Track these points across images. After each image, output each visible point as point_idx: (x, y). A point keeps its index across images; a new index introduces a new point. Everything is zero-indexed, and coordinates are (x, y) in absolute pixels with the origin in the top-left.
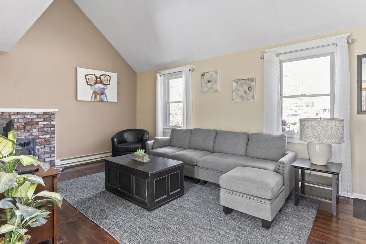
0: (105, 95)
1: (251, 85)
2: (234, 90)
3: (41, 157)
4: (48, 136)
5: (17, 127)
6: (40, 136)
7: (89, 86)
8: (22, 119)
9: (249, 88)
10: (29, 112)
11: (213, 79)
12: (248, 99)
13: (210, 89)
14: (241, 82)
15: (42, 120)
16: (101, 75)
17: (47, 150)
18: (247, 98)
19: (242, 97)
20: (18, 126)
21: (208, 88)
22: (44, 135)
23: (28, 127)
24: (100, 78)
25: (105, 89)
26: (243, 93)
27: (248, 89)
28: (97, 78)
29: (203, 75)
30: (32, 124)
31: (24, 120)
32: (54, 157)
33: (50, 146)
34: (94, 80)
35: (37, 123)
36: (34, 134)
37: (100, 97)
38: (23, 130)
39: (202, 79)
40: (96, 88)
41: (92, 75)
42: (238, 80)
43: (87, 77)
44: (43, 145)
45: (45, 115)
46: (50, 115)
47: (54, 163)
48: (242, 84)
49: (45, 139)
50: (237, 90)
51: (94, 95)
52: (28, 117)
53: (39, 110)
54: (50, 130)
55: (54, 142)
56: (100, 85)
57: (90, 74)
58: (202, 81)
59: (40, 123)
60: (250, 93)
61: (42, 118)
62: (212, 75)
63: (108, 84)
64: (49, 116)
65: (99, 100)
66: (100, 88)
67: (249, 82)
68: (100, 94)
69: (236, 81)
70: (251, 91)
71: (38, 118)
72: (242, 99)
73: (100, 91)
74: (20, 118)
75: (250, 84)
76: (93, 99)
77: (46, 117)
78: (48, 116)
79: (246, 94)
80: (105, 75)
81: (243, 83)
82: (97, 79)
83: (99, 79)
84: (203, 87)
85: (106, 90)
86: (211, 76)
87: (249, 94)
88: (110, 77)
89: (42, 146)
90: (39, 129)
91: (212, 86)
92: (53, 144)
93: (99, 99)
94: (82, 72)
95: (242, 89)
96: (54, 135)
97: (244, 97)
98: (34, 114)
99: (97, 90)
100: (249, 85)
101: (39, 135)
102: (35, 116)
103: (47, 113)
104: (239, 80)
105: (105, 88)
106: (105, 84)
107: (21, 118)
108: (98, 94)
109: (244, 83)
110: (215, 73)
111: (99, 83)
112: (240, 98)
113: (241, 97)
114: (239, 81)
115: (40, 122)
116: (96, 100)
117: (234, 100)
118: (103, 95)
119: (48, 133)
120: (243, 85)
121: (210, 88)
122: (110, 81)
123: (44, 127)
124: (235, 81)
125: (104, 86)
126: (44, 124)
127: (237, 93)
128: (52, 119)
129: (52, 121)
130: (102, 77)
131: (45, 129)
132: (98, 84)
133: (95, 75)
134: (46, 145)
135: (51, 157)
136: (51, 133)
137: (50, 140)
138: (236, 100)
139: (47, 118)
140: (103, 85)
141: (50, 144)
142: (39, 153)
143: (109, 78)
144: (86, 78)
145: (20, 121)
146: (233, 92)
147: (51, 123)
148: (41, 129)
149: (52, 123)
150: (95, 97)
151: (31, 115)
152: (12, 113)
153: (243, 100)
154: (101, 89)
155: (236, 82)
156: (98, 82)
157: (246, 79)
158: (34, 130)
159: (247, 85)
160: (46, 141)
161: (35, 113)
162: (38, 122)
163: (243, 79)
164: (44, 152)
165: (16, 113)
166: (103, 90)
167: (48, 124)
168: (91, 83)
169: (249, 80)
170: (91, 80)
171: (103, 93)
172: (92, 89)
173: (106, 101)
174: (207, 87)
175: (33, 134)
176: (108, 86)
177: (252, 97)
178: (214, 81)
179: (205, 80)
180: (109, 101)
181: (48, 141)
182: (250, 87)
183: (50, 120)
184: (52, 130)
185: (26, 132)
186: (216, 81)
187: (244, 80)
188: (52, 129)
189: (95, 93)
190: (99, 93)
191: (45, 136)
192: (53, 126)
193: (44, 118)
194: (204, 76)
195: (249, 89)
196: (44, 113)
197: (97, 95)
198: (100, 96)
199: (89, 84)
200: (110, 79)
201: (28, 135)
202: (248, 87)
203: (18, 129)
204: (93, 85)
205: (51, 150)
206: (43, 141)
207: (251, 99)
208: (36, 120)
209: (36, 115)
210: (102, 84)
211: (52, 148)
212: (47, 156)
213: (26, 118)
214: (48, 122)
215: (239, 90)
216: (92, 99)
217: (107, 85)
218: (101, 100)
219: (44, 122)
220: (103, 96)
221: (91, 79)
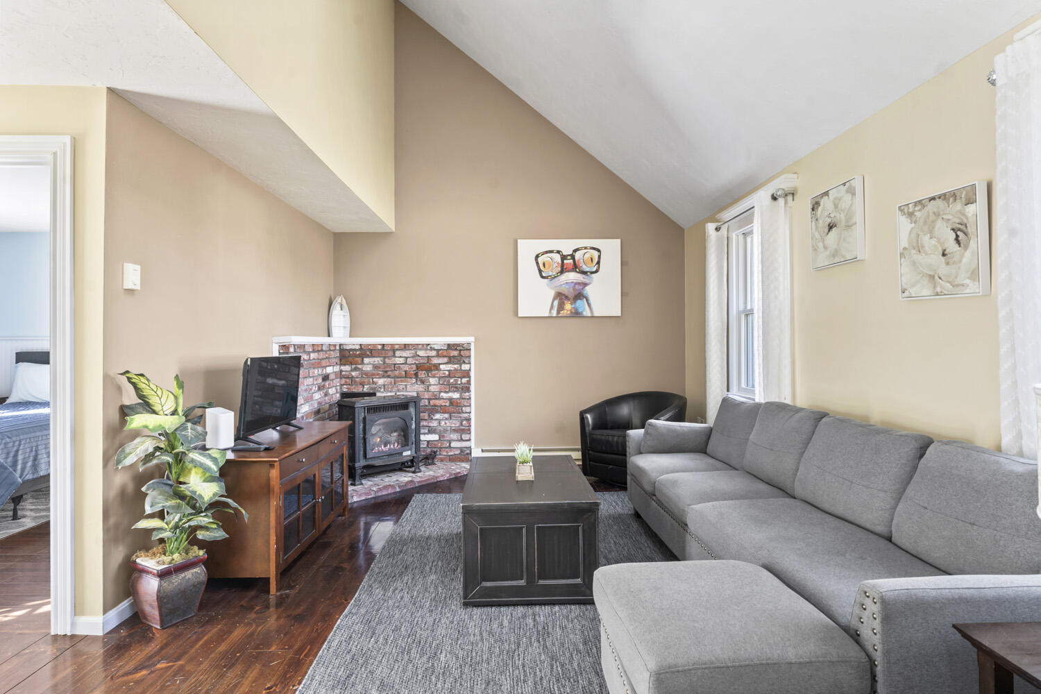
0: (587, 300)
1: (967, 218)
2: (905, 249)
3: (443, 436)
4: (456, 395)
5: (404, 373)
6: (442, 394)
7: (546, 280)
8: (412, 357)
9: (959, 233)
10: (423, 345)
11: (843, 216)
12: (958, 285)
13: (834, 256)
14: (928, 212)
15: (445, 360)
16: (575, 251)
17: (455, 424)
18: (951, 280)
19: (934, 277)
20: (406, 372)
21: (827, 253)
22: (449, 391)
23: (422, 374)
24: (573, 257)
25: (585, 285)
26: (937, 260)
27: (955, 236)
28: (564, 258)
29: (815, 206)
30: (428, 367)
31: (416, 360)
32: (469, 440)
33: (460, 417)
34: (558, 263)
35: (437, 367)
36: (432, 388)
37: (573, 306)
38: (414, 380)
39: (812, 222)
40: (562, 283)
41: (551, 252)
42: (916, 204)
43: (540, 260)
44: (447, 413)
45: (450, 351)
46: (460, 350)
47: (467, 454)
48: (932, 217)
49: (451, 400)
50: (914, 248)
51: (556, 303)
52: (421, 353)
53: (440, 341)
54: (459, 383)
55: (467, 409)
56: (572, 276)
57: (547, 252)
58: (814, 227)
59: (442, 367)
60: (962, 256)
61: (446, 356)
62: (839, 200)
63: (594, 269)
64: (458, 352)
65: (569, 312)
66: (572, 282)
67: (958, 206)
68: (572, 298)
69: (911, 210)
70: (966, 247)
71: (438, 356)
72: (935, 287)
73: (571, 290)
74: (409, 355)
75: (961, 216)
76: (554, 313)
77: (452, 355)
78: (456, 353)
79: (948, 264)
80: (586, 248)
81: (934, 213)
82: (565, 261)
83: (569, 262)
84: (815, 249)
85: (587, 288)
86: (836, 206)
87: (961, 261)
88: (599, 251)
89: (446, 416)
90: (440, 378)
91: (838, 245)
92: (466, 413)
93: (571, 311)
94: (528, 248)
95: (933, 242)
96: (467, 394)
97: (942, 278)
98: (432, 349)
99: (565, 290)
100: (958, 221)
101: (440, 392)
102: (434, 353)
103: (454, 345)
104: (920, 202)
105: (586, 281)
106: (585, 270)
107: (412, 355)
108: (567, 298)
109: (937, 215)
110: (847, 191)
111: (569, 271)
112: (926, 281)
113: (930, 275)
114: (919, 210)
115: (442, 364)
116: (563, 313)
117: (906, 294)
118: (580, 299)
119: (456, 388)
120: (934, 221)
121: (835, 253)
122: (598, 263)
123: (449, 376)
124: (906, 211)
125: (584, 276)
126: (448, 369)
127: (914, 263)
128: (463, 359)
129: (464, 362)
130: (578, 255)
131: (452, 381)
132: (567, 273)
133: (558, 252)
134: (453, 413)
135: (462, 440)
136: (462, 389)
137: (460, 403)
138: (913, 291)
139: (454, 357)
140: (579, 275)
141: (459, 413)
142: (440, 428)
143: (596, 254)
144: (537, 263)
145: (409, 361)
146: (903, 260)
147: (463, 368)
148: (443, 380)
149: (465, 367)
150: (561, 307)
151: (426, 350)
152: (397, 347)
153: (938, 290)
154: (574, 286)
155: (911, 215)
156: (567, 269)
157: (945, 195)
158: (432, 381)
159: (948, 220)
160: (453, 405)
161: (433, 346)
162: (440, 364)
163: (933, 199)
164: (449, 428)
165: (402, 347)
166: (581, 287)
167: (456, 370)
168: (551, 274)
169: (953, 196)
170: (550, 266)
171: (579, 296)
172: (552, 288)
173: (589, 315)
174: (825, 248)
175: (430, 388)
176: (593, 275)
177: (972, 273)
178: (843, 222)
179: (821, 222)
180: (596, 315)
181: (458, 406)
182: (962, 227)
183: (460, 361)
184: (465, 384)
185: (419, 383)
186: (850, 224)
187: (938, 202)
188: (464, 380)
189: (561, 297)
190: (571, 295)
191: (450, 395)
192: (467, 374)
193: (450, 357)
194: (818, 208)
195: (957, 236)
196: (450, 346)
197: (566, 302)
198: (571, 304)
199: (544, 275)
200: (599, 257)
201: (421, 389)
202: (953, 229)
203: (406, 377)
204: (555, 277)
205: (461, 424)
206: (447, 404)
207: (968, 281)
208: (435, 361)
209: (435, 350)
210: (577, 272)
211: (465, 422)
212: (454, 436)
213: (419, 356)
214: (456, 366)
215: (923, 247)
216: (552, 311)
217: (592, 273)
218: (576, 314)
219: (450, 366)
220: (582, 304)
221: (550, 263)
